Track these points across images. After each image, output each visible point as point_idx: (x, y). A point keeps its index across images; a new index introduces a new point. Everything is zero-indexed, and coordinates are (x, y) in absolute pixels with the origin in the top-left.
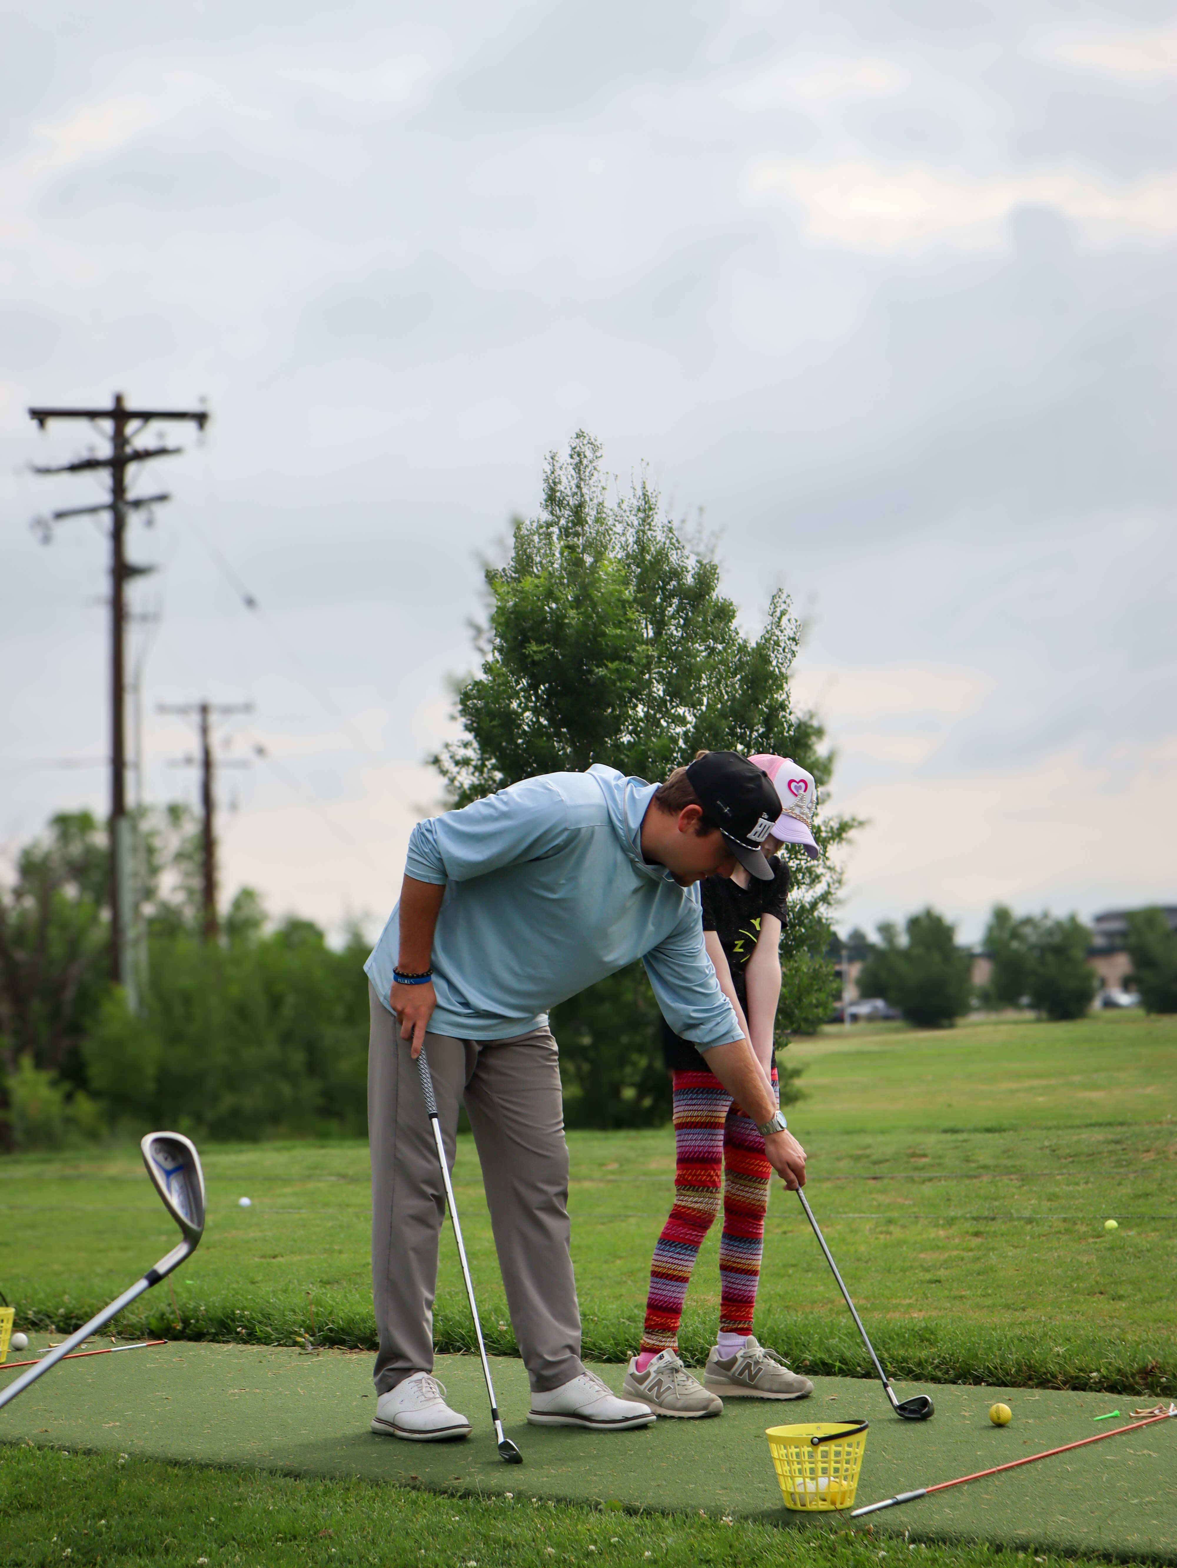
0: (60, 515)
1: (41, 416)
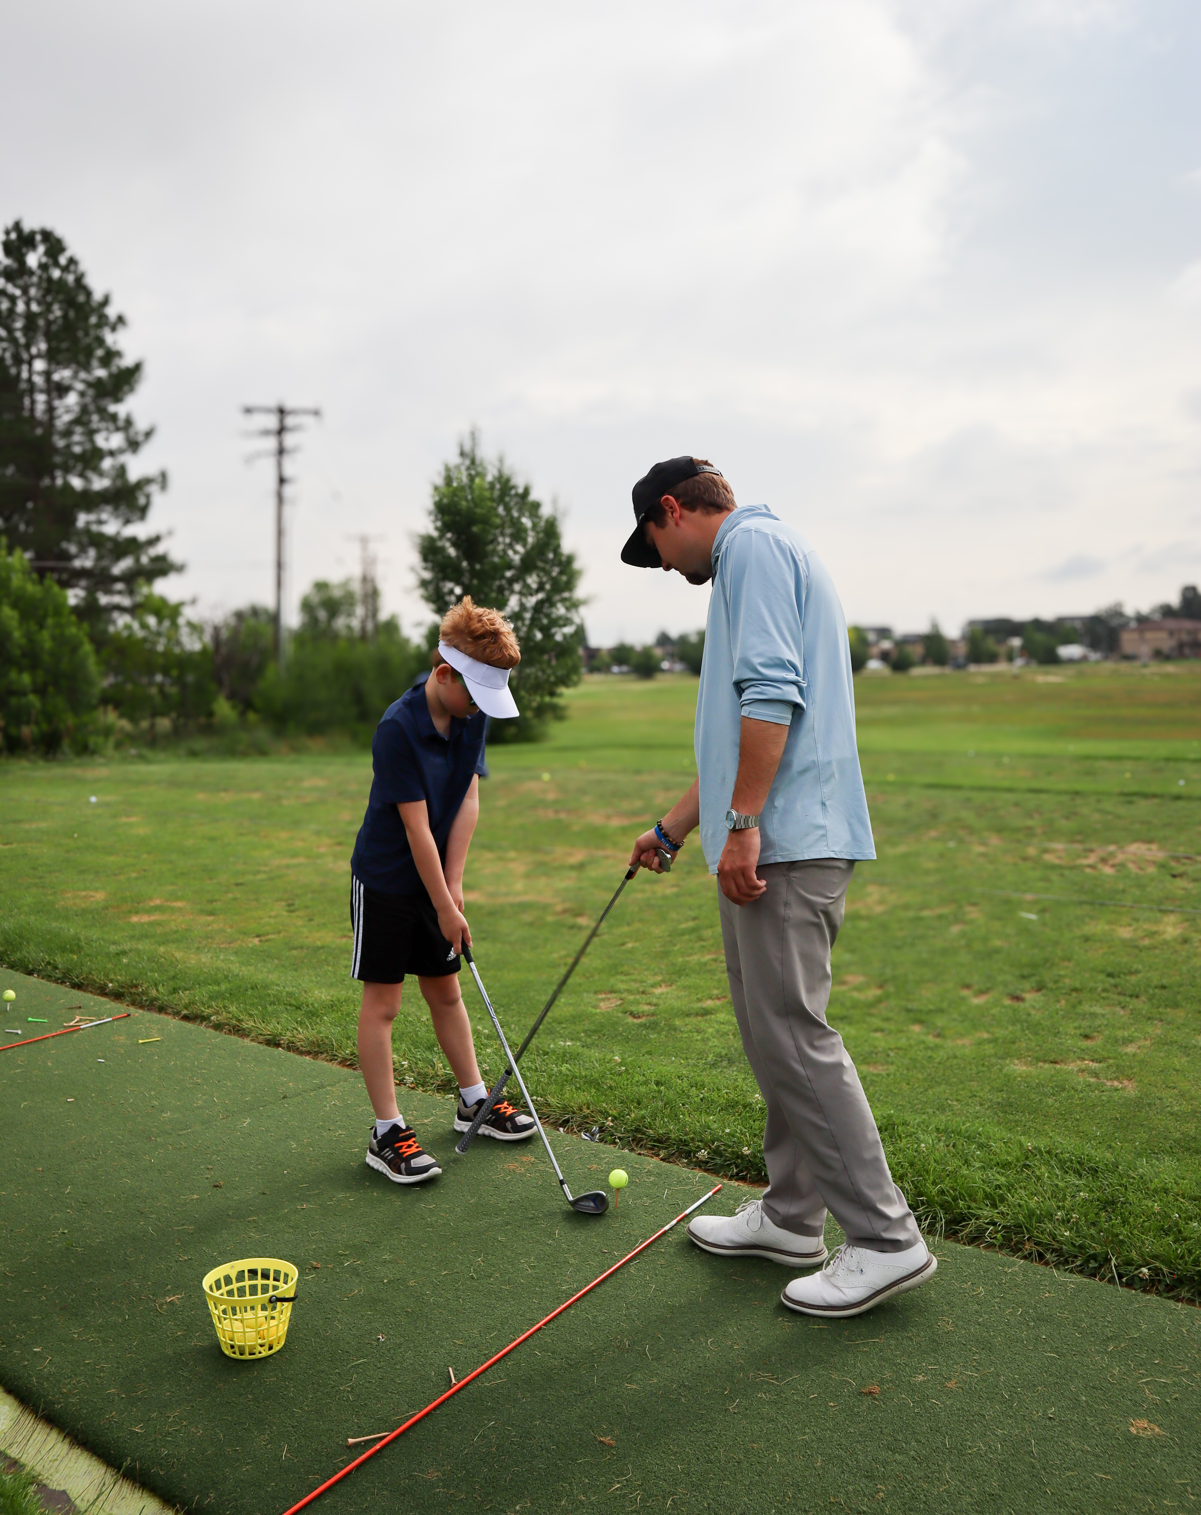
1: (248, 411)
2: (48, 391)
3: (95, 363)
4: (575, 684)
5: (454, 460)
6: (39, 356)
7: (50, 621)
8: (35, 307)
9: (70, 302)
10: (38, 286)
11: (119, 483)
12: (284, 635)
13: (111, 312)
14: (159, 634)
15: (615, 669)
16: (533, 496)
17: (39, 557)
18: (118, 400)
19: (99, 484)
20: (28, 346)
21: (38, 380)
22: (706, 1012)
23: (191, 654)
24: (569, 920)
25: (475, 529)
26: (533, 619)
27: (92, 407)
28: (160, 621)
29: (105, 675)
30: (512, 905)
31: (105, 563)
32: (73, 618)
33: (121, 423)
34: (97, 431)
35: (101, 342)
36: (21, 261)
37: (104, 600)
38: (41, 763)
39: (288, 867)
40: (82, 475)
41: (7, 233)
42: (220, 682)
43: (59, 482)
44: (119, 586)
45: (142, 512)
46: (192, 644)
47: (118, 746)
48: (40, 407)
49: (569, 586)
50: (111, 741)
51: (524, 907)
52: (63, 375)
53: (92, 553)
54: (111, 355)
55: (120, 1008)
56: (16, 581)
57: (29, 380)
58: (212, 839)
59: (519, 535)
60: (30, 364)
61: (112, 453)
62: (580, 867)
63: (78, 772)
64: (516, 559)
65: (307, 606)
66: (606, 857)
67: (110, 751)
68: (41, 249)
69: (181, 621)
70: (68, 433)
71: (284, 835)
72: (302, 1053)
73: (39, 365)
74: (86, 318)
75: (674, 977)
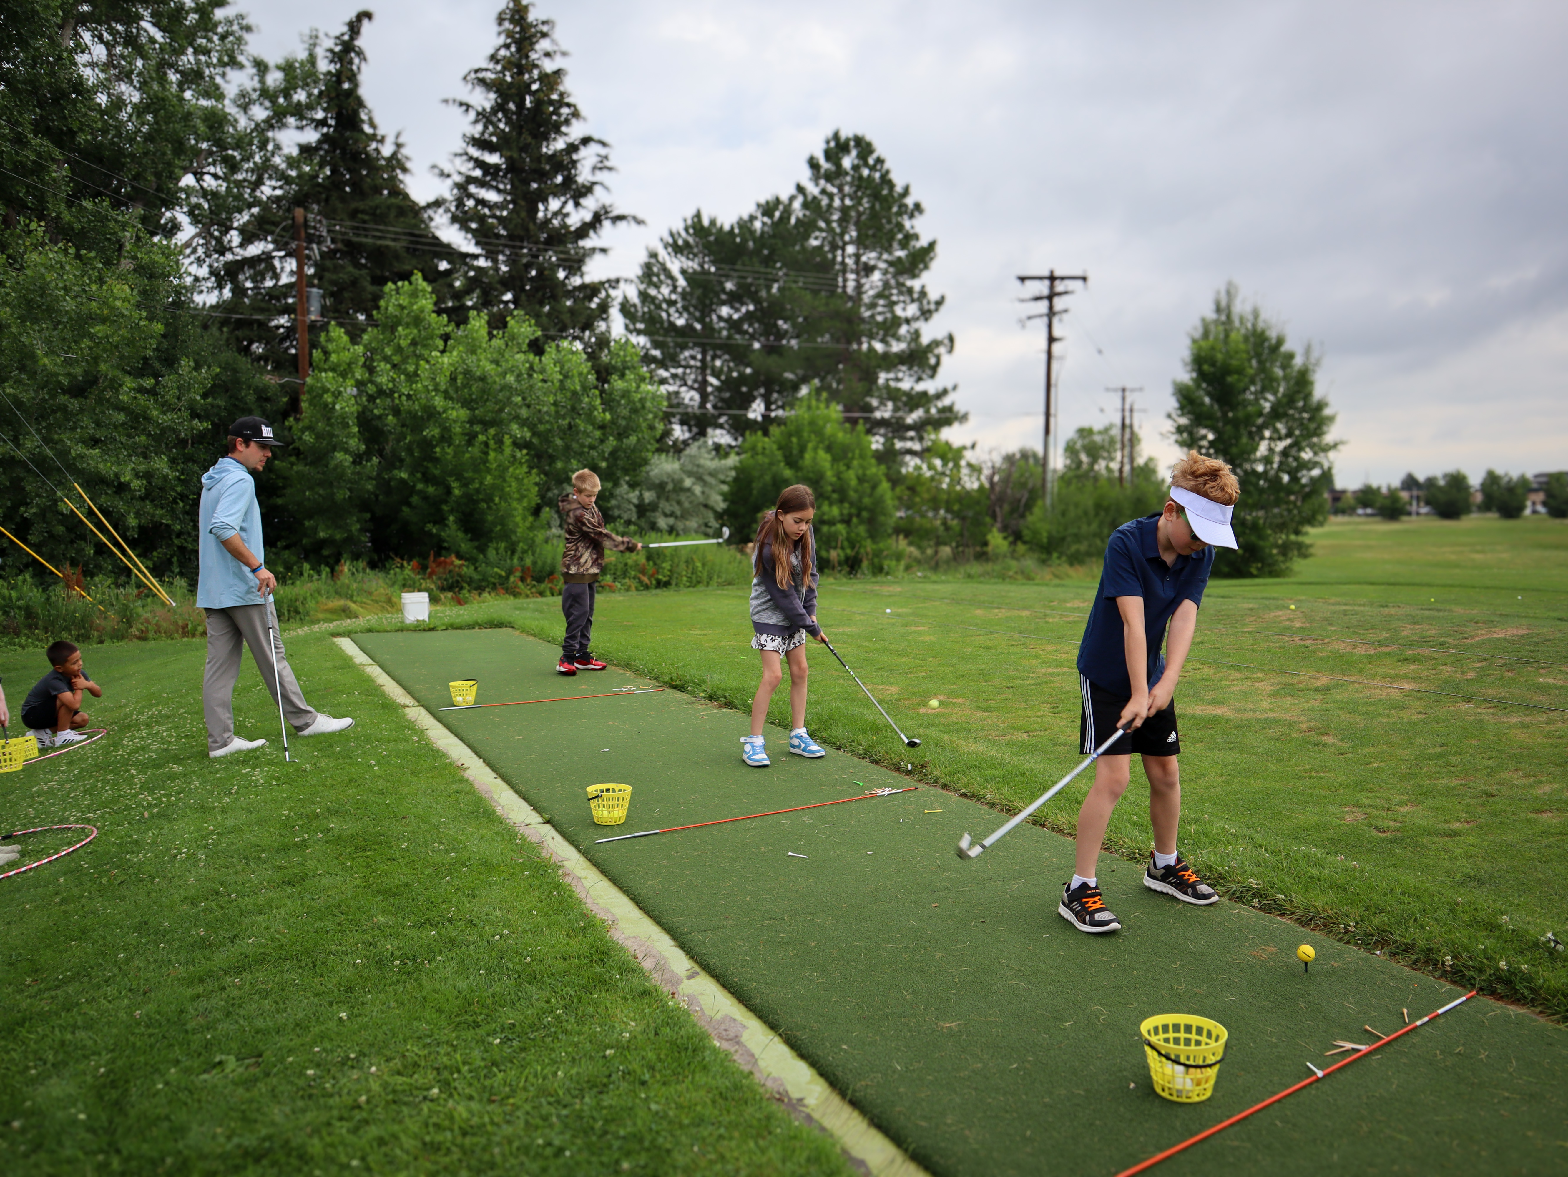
0: (1030, 318)
1: (1022, 279)
2: (857, 272)
3: (895, 245)
4: (1321, 524)
5: (1211, 315)
6: (851, 242)
7: (855, 463)
8: (848, 202)
9: (876, 196)
10: (851, 184)
11: (913, 345)
12: (1049, 476)
13: (910, 201)
14: (943, 474)
15: (1360, 511)
16: (1286, 348)
17: (847, 409)
18: (914, 276)
19: (897, 347)
20: (842, 235)
21: (850, 261)
22: (1454, 834)
23: (968, 493)
24: (1315, 738)
25: (1230, 379)
26: (1281, 463)
27: (893, 282)
28: (945, 464)
29: (898, 509)
30: (1258, 720)
31: (900, 414)
32: (873, 461)
33: (916, 296)
34: (895, 303)
35: (900, 227)
36: (838, 165)
37: (899, 445)
38: (844, 580)
39: (1052, 675)
40: (883, 341)
41: (828, 142)
42: (994, 516)
43: (865, 346)
44: (911, 434)
45: (934, 370)
46: (971, 484)
47: (908, 568)
48: (851, 285)
49: (1318, 432)
50: (903, 564)
51: (1271, 723)
52: (870, 257)
53: (890, 405)
54: (910, 237)
55: (910, 782)
56: (829, 429)
57: (843, 263)
58: (988, 648)
59: (1269, 384)
60: (843, 249)
61: (908, 321)
62: (1326, 689)
63: (877, 588)
64: (1267, 406)
65: (1070, 450)
66: (1352, 682)
67: (900, 573)
68: (854, 153)
69: (963, 463)
70: (872, 306)
71: (1049, 648)
72: (1064, 835)
73: (850, 249)
74: (890, 208)
75: (1421, 798)
